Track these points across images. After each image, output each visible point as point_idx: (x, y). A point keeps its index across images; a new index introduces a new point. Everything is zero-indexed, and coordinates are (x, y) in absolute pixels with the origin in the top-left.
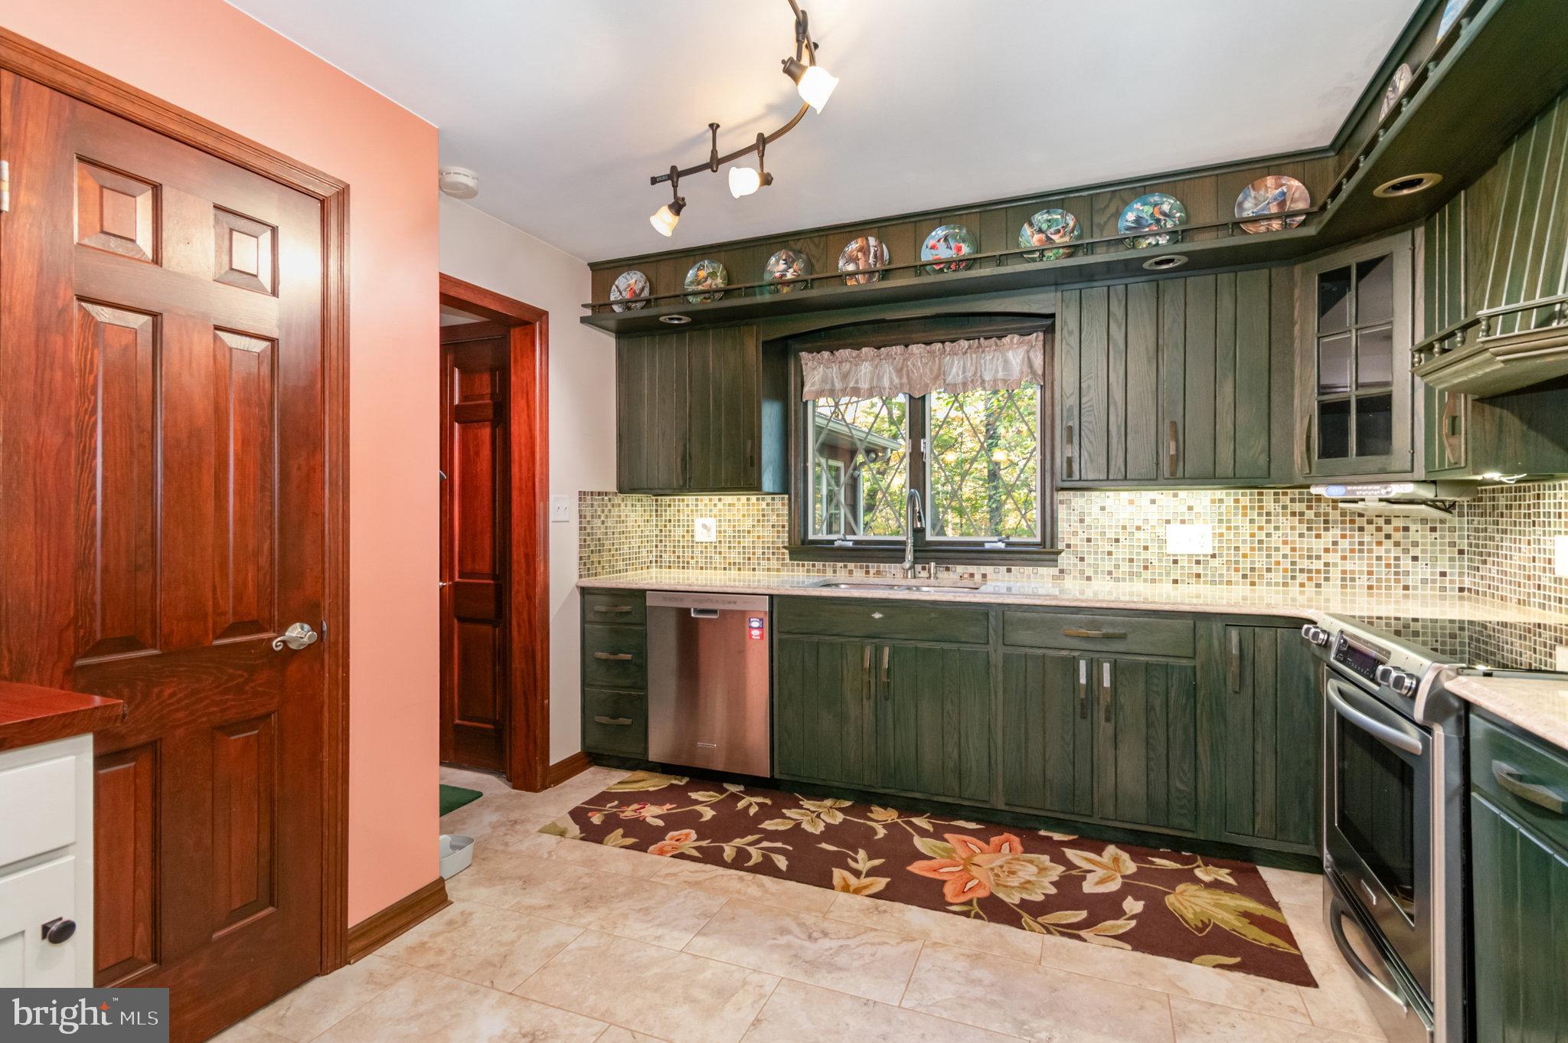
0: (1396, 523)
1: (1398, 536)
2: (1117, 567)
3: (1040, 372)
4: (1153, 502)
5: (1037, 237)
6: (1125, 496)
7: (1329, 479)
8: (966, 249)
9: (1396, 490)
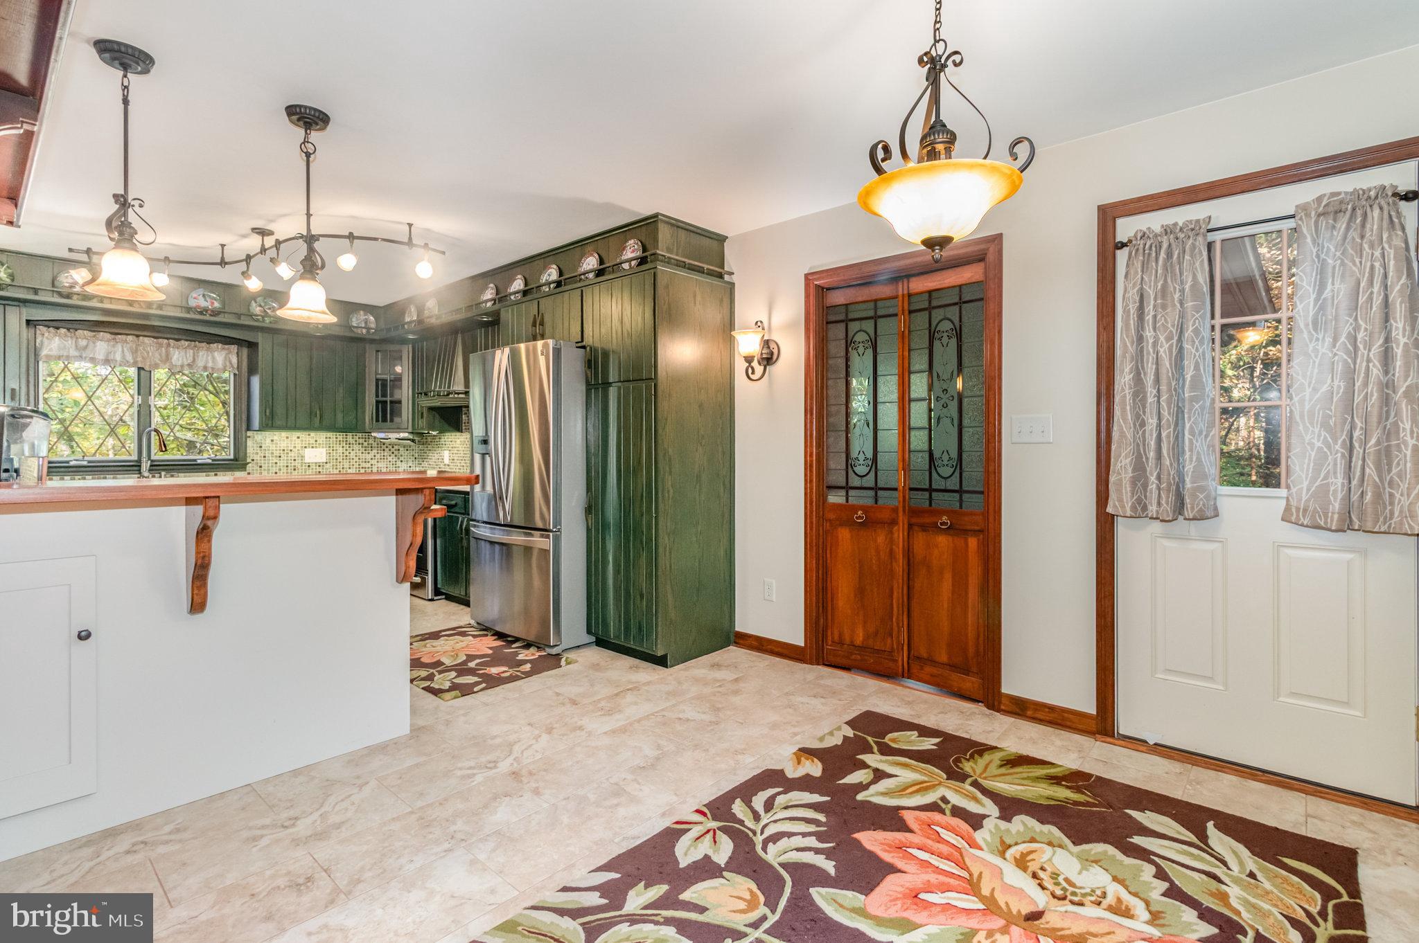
0: (396, 447)
1: (396, 452)
2: (280, 470)
3: (236, 366)
4: (298, 438)
5: (258, 308)
6: (284, 434)
7: (379, 430)
8: (217, 305)
9: (402, 435)
